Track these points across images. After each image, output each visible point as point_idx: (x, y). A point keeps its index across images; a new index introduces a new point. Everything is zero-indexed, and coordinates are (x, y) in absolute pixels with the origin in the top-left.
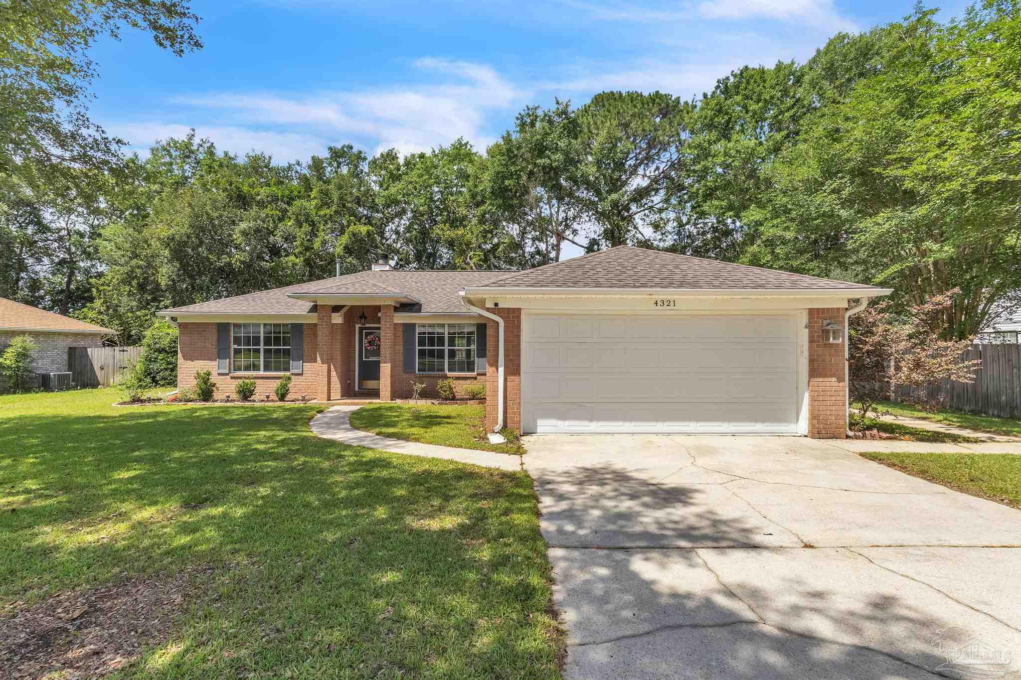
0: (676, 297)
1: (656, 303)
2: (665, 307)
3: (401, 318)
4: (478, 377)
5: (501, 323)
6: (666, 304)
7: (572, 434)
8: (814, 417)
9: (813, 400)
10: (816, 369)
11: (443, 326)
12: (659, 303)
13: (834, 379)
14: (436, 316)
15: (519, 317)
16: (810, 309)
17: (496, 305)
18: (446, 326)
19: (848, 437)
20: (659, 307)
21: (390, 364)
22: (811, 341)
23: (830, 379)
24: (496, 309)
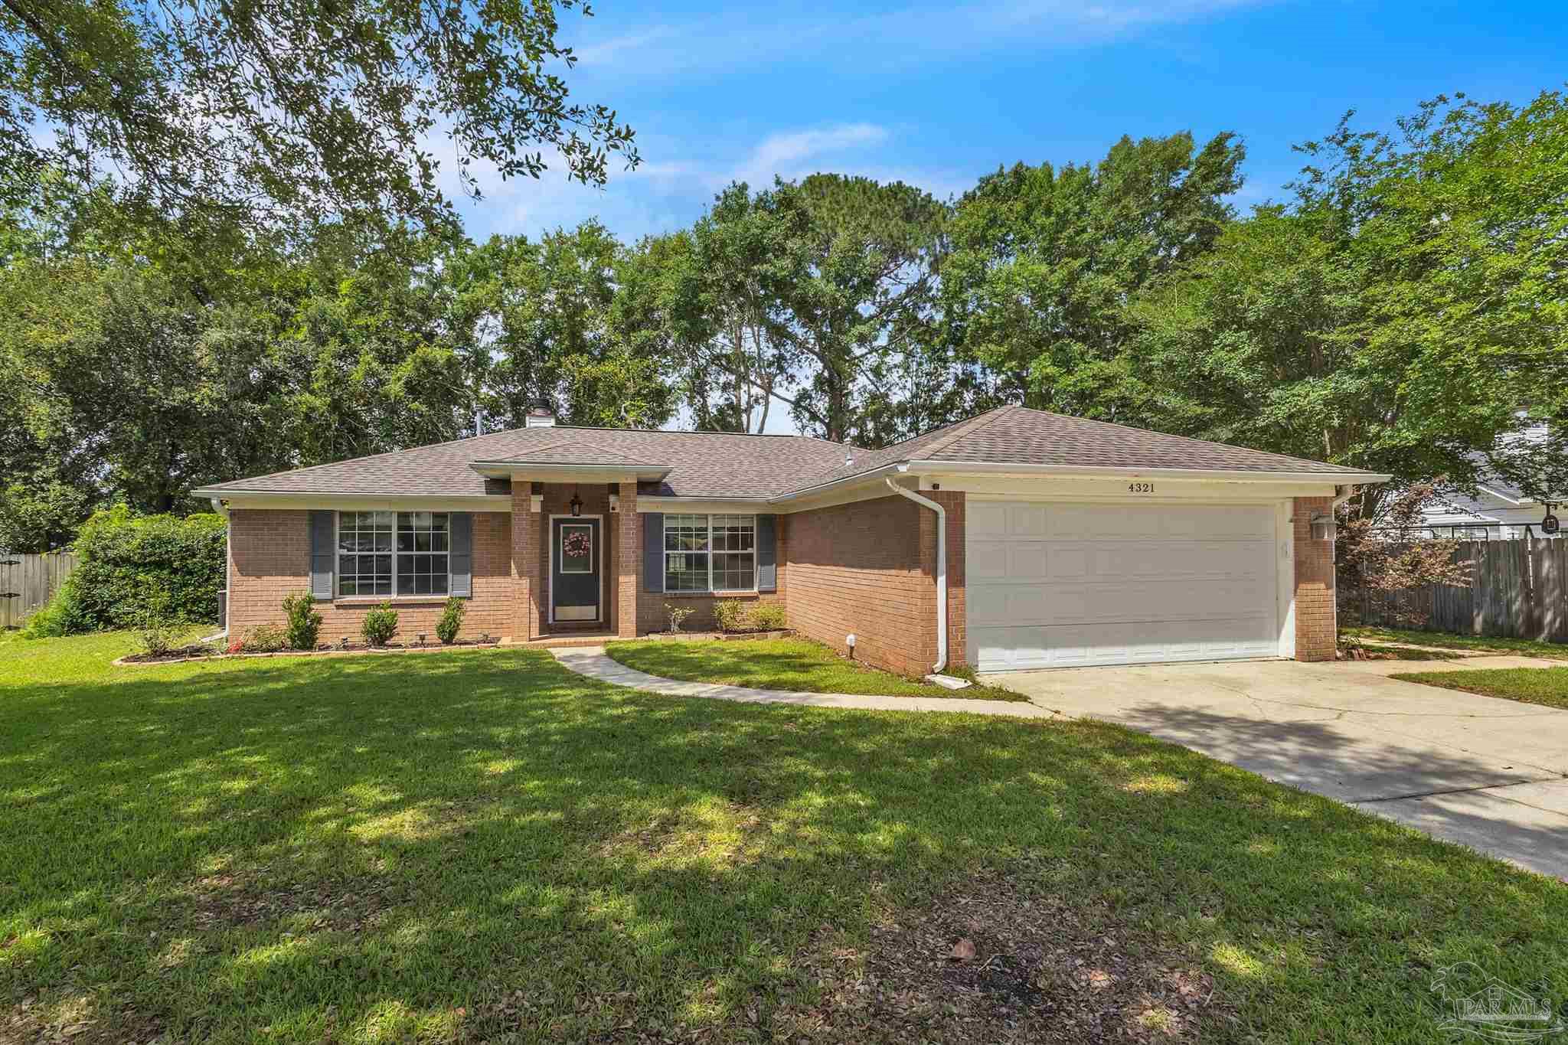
0: (1156, 479)
1: (1132, 487)
2: (1141, 493)
3: (647, 504)
4: (761, 597)
5: (942, 514)
6: (1143, 489)
7: (1028, 671)
8: (1302, 633)
9: (1301, 613)
10: (1303, 573)
11: (706, 517)
12: (1135, 487)
13: (1323, 586)
14: (699, 501)
15: (962, 505)
16: (1295, 498)
17: (935, 486)
18: (710, 518)
19: (1337, 659)
20: (1135, 493)
21: (633, 578)
22: (1297, 539)
23: (1316, 586)
24: (935, 493)
